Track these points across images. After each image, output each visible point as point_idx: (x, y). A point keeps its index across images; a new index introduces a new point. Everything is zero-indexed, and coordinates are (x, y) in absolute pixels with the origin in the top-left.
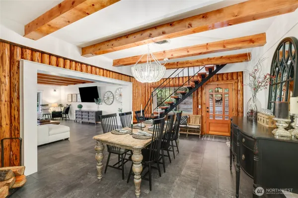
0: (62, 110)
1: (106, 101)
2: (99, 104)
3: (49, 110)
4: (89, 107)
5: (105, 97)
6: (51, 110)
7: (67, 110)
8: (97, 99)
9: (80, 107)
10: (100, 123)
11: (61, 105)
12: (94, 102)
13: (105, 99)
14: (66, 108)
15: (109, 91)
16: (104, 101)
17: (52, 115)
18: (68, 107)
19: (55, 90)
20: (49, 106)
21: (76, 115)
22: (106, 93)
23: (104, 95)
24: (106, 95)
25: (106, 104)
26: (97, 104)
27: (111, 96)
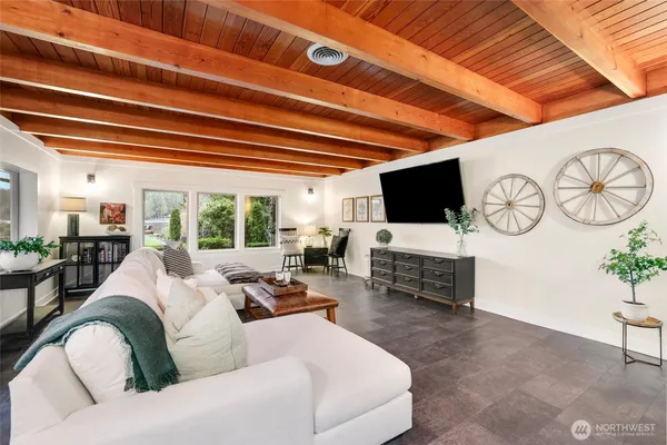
0: (329, 245)
1: (493, 219)
2: (465, 231)
3: (298, 244)
5: (490, 199)
6: (303, 243)
7: (342, 246)
9: (385, 237)
11: (324, 231)
12: (446, 221)
13: (491, 209)
14: (338, 240)
15: (514, 176)
16: (486, 218)
17: (305, 255)
18: (342, 235)
19: (311, 190)
20: (298, 232)
21: (372, 266)
22: (499, 181)
23: (486, 193)
24: (497, 190)
25: (497, 229)
26: (456, 228)
27: (526, 195)
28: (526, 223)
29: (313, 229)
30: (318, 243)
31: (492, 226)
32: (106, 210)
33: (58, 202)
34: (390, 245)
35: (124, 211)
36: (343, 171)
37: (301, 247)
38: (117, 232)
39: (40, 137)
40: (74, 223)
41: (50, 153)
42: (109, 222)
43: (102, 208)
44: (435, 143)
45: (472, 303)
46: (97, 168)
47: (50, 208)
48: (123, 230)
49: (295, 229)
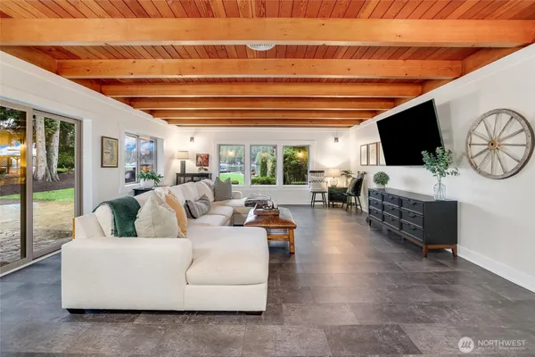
0: (349, 185)
1: (477, 161)
2: (442, 174)
3: (324, 184)
4: (408, 181)
5: (475, 139)
6: (328, 183)
7: (358, 185)
8: (432, 151)
10: (450, 250)
11: (347, 173)
12: (423, 164)
13: (475, 150)
14: (355, 181)
15: (498, 112)
16: (469, 160)
17: (329, 193)
18: (359, 177)
19: (336, 139)
20: (325, 174)
21: (370, 204)
22: (482, 119)
23: (470, 134)
24: (481, 129)
25: (480, 172)
26: (434, 171)
27: (511, 133)
28: (511, 165)
29: (337, 172)
30: (342, 183)
31: (475, 168)
32: (199, 159)
33: (177, 154)
34: (387, 186)
35: (208, 159)
36: (361, 121)
37: (326, 186)
38: (203, 171)
39: (166, 120)
40: (183, 165)
41: (173, 127)
42: (201, 165)
43: (197, 157)
44: (428, 85)
45: (455, 251)
46: (195, 133)
47: (172, 158)
48: (206, 170)
49: (323, 172)
